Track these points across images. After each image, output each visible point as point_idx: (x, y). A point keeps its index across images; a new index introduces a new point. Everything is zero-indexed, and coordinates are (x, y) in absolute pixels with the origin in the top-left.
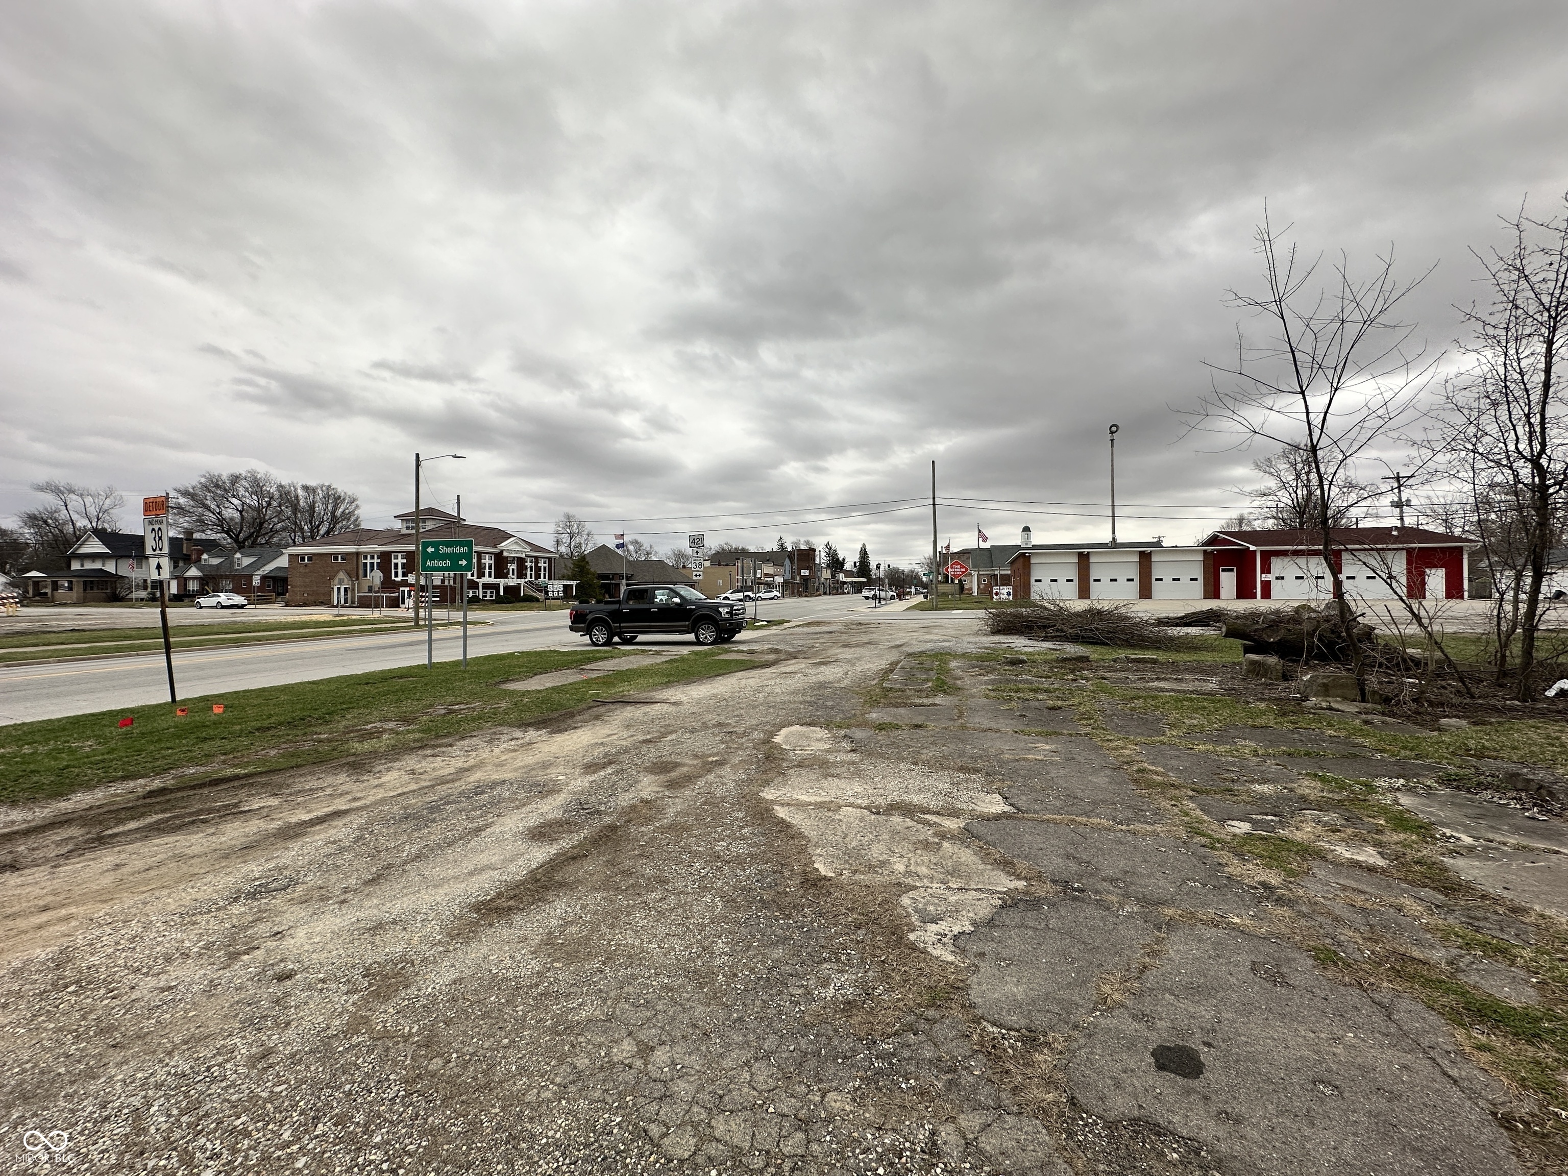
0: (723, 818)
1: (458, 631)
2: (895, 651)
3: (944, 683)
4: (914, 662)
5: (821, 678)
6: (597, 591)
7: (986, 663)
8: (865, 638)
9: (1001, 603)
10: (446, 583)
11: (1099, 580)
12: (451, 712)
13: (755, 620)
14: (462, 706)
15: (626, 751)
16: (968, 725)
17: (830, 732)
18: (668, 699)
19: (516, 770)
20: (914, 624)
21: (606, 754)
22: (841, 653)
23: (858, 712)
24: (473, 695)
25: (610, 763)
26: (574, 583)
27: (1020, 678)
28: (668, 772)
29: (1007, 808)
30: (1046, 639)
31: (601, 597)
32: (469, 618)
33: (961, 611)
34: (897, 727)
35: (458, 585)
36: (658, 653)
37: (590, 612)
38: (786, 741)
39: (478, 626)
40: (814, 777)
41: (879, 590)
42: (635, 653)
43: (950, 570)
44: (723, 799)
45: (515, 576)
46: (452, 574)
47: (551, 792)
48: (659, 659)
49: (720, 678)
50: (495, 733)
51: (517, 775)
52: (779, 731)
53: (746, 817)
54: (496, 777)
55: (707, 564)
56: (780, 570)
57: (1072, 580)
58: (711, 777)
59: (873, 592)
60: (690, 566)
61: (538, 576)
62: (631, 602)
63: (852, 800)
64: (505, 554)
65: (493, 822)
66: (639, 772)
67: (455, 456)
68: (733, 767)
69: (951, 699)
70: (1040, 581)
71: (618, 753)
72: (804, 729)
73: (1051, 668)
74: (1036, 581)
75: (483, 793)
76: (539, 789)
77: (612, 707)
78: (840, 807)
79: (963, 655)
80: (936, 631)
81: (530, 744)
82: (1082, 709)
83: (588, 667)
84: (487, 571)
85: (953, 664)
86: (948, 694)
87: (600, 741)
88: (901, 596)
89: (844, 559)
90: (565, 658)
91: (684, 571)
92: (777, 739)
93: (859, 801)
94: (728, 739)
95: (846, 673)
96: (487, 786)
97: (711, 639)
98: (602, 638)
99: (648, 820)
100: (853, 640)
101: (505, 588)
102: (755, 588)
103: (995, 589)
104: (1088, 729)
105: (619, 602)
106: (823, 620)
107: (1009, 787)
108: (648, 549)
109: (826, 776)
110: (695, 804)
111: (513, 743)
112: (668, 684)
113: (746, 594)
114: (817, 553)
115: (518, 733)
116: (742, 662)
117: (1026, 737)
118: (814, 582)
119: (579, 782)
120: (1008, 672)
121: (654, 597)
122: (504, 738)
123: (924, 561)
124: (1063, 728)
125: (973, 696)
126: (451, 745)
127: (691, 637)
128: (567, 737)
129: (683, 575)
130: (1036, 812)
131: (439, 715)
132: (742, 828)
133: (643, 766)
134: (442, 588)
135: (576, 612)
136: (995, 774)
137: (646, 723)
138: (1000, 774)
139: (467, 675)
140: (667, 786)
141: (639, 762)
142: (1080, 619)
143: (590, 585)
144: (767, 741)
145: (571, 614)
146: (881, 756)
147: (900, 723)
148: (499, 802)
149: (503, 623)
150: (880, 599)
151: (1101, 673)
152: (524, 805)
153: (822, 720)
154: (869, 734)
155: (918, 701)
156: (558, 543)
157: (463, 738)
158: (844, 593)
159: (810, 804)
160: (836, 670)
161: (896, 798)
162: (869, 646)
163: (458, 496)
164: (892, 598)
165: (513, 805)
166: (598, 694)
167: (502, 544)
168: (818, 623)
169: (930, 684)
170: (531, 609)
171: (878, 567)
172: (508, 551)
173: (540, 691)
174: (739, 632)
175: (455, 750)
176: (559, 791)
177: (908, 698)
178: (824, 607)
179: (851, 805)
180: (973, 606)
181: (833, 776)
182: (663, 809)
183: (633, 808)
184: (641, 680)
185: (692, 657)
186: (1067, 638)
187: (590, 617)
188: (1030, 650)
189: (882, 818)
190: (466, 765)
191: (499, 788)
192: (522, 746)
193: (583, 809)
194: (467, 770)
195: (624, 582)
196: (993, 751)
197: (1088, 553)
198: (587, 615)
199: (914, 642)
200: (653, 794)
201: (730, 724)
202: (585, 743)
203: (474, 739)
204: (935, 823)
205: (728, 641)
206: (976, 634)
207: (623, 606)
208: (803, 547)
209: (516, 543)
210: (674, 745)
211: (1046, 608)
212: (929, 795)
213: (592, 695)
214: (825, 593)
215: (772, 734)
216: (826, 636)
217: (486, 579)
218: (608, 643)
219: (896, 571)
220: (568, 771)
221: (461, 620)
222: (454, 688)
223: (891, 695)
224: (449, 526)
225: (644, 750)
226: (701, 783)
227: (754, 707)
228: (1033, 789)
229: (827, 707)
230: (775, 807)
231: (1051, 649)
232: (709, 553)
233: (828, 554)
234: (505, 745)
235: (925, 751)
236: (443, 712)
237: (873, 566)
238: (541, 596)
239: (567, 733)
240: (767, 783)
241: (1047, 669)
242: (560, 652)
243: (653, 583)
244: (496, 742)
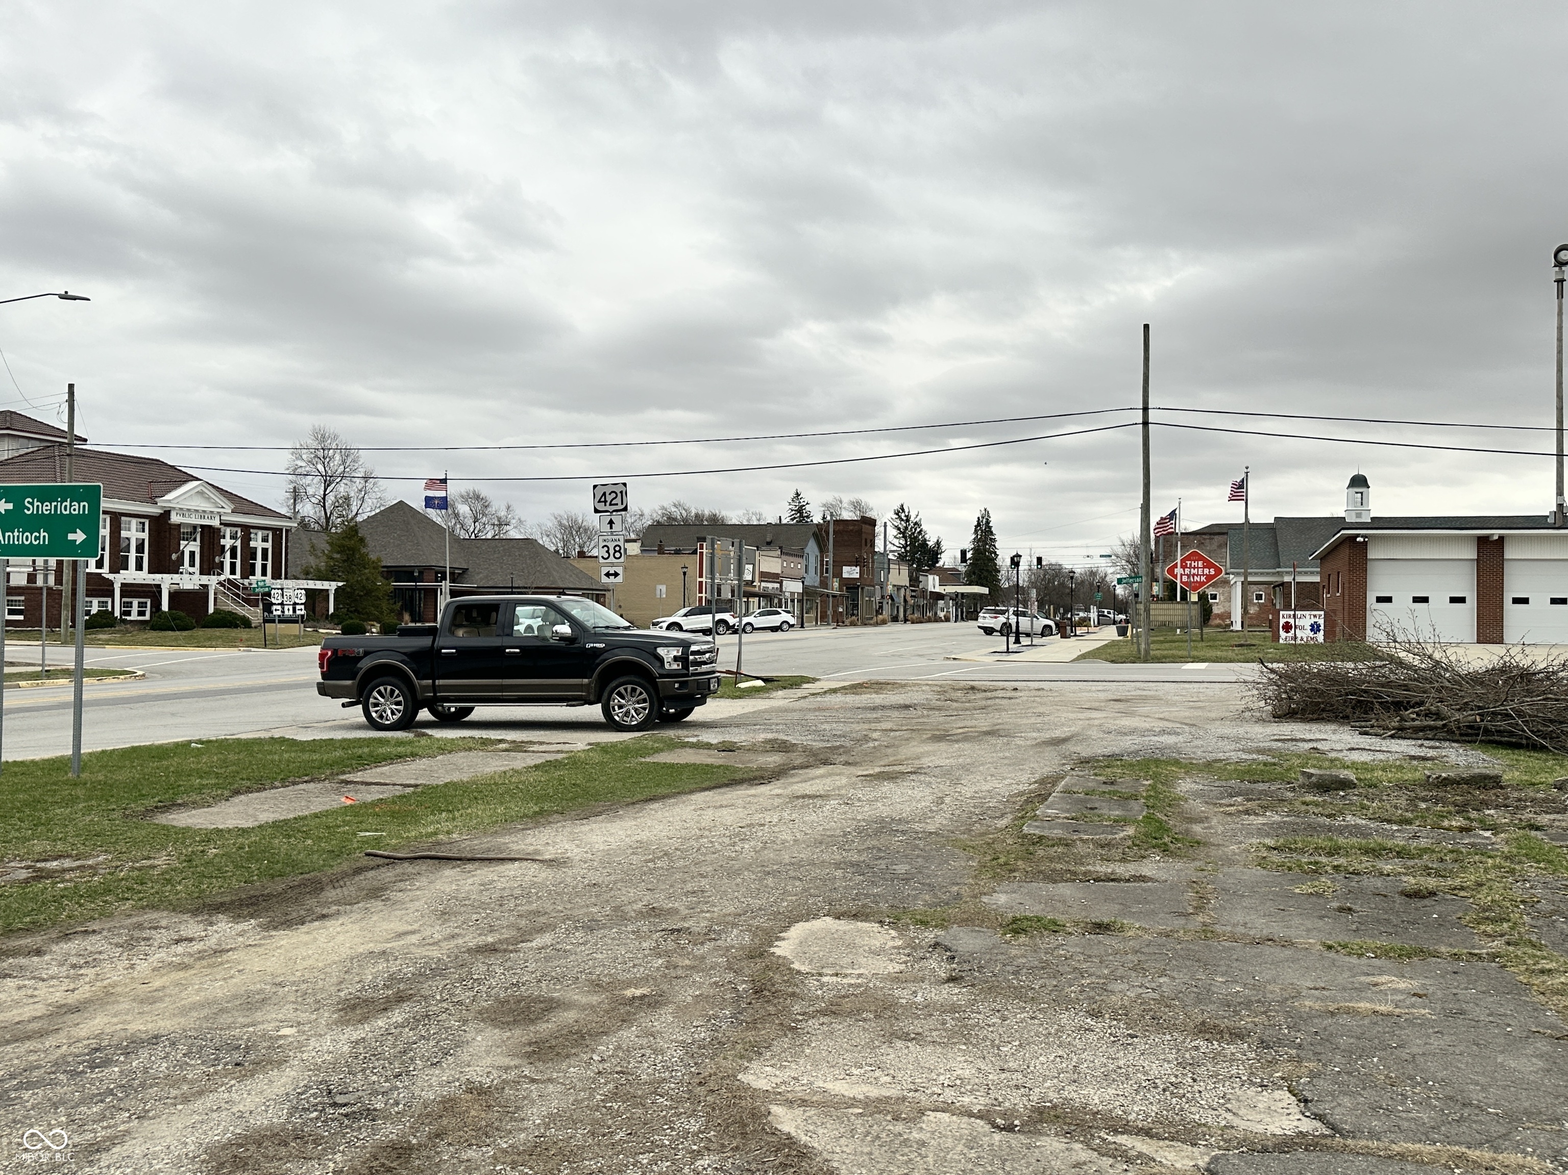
0: (653, 1131)
1: (63, 689)
2: (1050, 753)
3: (1162, 828)
4: (1092, 780)
5: (883, 810)
6: (385, 606)
7: (1261, 786)
8: (983, 722)
9: (1297, 649)
10: (40, 582)
11: (1525, 601)
12: (40, 876)
13: (738, 675)
14: (67, 863)
15: (438, 971)
16: (1218, 928)
17: (901, 935)
18: (537, 852)
19: (184, 1011)
20: (1098, 693)
21: (391, 977)
22: (928, 754)
23: (965, 890)
24: (94, 837)
25: (400, 999)
26: (331, 586)
27: (1339, 822)
28: (532, 1022)
29: (1307, 1125)
30: (1400, 733)
31: (391, 620)
32: (88, 664)
33: (1206, 664)
34: (1055, 928)
35: (66, 588)
36: (518, 747)
37: (367, 653)
38: (802, 954)
39: (110, 680)
40: (864, 1038)
41: (1017, 613)
42: (467, 746)
43: (1178, 571)
44: (655, 1086)
45: (196, 569)
46: (52, 561)
47: (261, 1065)
48: (520, 761)
49: (656, 805)
50: (140, 926)
51: (189, 1022)
52: (785, 929)
53: (707, 1129)
54: (139, 1026)
55: (634, 549)
56: (797, 566)
57: (1462, 600)
58: (629, 1035)
59: (1002, 619)
60: (595, 553)
61: (249, 571)
62: (460, 633)
63: (949, 1095)
64: (175, 519)
65: (127, 1132)
66: (465, 1022)
67: (65, 297)
68: (682, 1010)
69: (1179, 865)
70: (1388, 600)
71: (420, 976)
72: (843, 925)
73: (1412, 801)
74: (1380, 600)
75: (107, 1062)
76: (237, 1056)
77: (408, 868)
78: (922, 1112)
79: (1209, 766)
80: (1145, 710)
81: (219, 952)
82: (1484, 897)
83: (358, 776)
84: (133, 555)
85: (1185, 786)
86: (1172, 854)
87: (378, 948)
88: (1065, 629)
89: (938, 543)
90: (306, 756)
91: (582, 564)
92: (782, 949)
93: (966, 1100)
94: (671, 945)
95: (940, 801)
96: (117, 1047)
97: (640, 718)
98: (391, 711)
99: (484, 1133)
100: (956, 726)
101: (173, 596)
102: (740, 605)
103: (1285, 617)
104: (1497, 945)
105: (433, 631)
106: (890, 678)
107: (1313, 1075)
108: (502, 513)
109: (891, 1037)
110: (591, 1097)
111: (180, 949)
112: (539, 818)
113: (719, 616)
114: (879, 529)
115: (192, 927)
116: (707, 769)
117: (1354, 960)
118: (872, 595)
119: (327, 1043)
120: (1312, 809)
121: (512, 620)
122: (162, 936)
123: (1119, 550)
124: (1439, 941)
125: (1229, 861)
126: (39, 952)
127: (594, 712)
128: (305, 938)
129: (581, 574)
130: (1373, 1135)
131: (13, 883)
132: (698, 1154)
133: (475, 1007)
134: (30, 591)
135: (335, 652)
136: (1280, 1042)
137: (483, 906)
138: (1292, 1044)
139: (80, 792)
140: (529, 1055)
141: (465, 996)
142: (1480, 690)
143: (368, 593)
144: (758, 953)
145: (322, 656)
146: (1019, 994)
147: (1061, 918)
148: (143, 1085)
149: (166, 674)
150: (1018, 634)
151: (1527, 815)
152: (201, 1093)
153: (884, 906)
154: (989, 942)
155: (1103, 869)
156: (296, 495)
157: (66, 937)
158: (937, 620)
159: (853, 1102)
160: (917, 793)
161: (1052, 1095)
162: (993, 740)
163: (71, 386)
164: (1046, 631)
165: (174, 1092)
166: (378, 840)
167: (168, 497)
168: (878, 686)
169: (1130, 831)
170: (231, 643)
171: (1015, 562)
172: (182, 512)
173: (244, 832)
174: (702, 702)
175: (46, 964)
176: (281, 1063)
177: (1080, 861)
178: (892, 650)
179: (946, 1108)
180: (1230, 654)
181: (906, 1037)
182: (518, 1108)
183: (448, 1104)
184: (478, 810)
185: (596, 757)
186: (1450, 732)
187: (366, 664)
188: (1365, 757)
189: (1017, 1140)
190: (72, 999)
191: (144, 1054)
192: (201, 956)
193: (335, 1105)
194: (76, 1009)
195: (446, 585)
196: (1275, 991)
197: (1502, 538)
198: (359, 659)
199: (1094, 733)
200: (495, 1073)
201: (676, 911)
202: (345, 952)
203: (94, 938)
204: (1140, 1155)
205: (677, 720)
206: (1240, 717)
207: (440, 642)
208: (847, 515)
209: (201, 493)
210: (547, 959)
211: (1401, 663)
212: (1128, 1088)
213: (366, 841)
214: (895, 619)
215: (772, 937)
216: (895, 714)
217: (131, 575)
218: (407, 723)
219: (1056, 572)
220: (304, 1017)
221: (72, 666)
222: (49, 820)
223: (1041, 853)
224: (49, 452)
225: (479, 969)
226: (607, 1046)
227: (732, 874)
228: (1367, 1082)
229: (895, 877)
230: (774, 1109)
231: (1413, 758)
232: (638, 525)
233: (903, 533)
234: (162, 955)
235: (1118, 986)
236: (23, 874)
237: (1003, 560)
238: (255, 614)
239: (304, 928)
240: (755, 1050)
241: (1403, 802)
242: (293, 743)
243: (512, 590)
244: (143, 947)
